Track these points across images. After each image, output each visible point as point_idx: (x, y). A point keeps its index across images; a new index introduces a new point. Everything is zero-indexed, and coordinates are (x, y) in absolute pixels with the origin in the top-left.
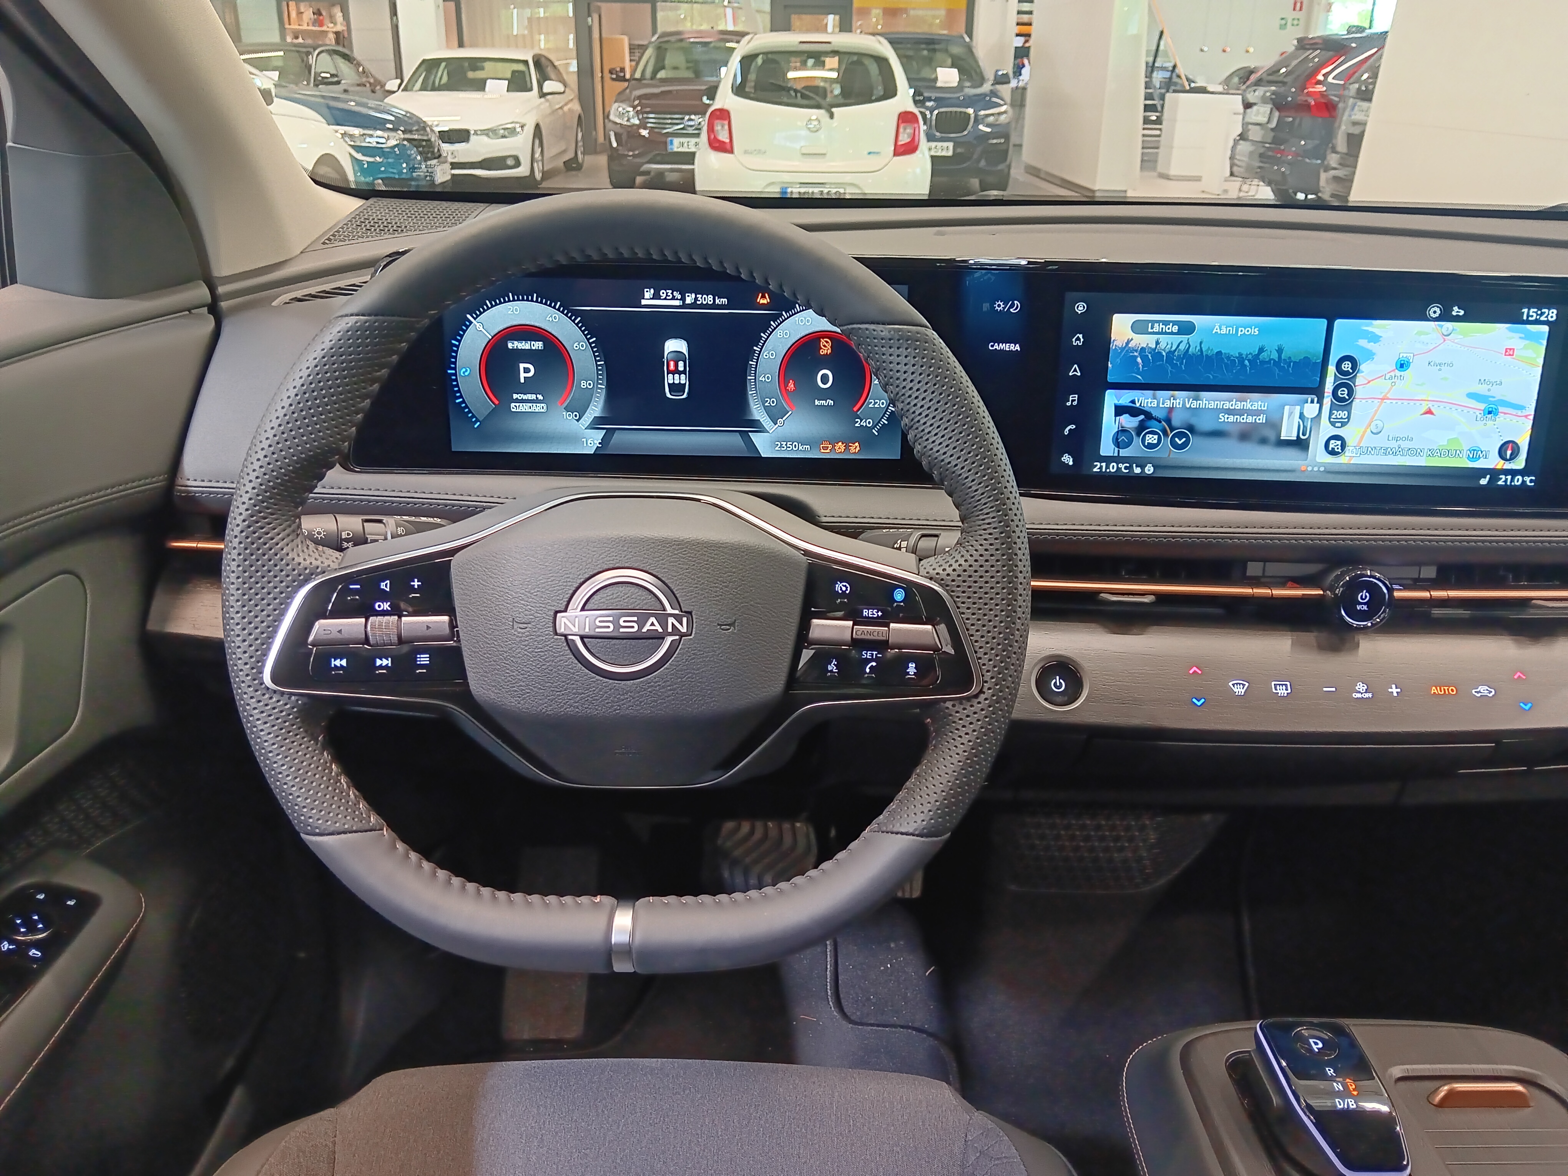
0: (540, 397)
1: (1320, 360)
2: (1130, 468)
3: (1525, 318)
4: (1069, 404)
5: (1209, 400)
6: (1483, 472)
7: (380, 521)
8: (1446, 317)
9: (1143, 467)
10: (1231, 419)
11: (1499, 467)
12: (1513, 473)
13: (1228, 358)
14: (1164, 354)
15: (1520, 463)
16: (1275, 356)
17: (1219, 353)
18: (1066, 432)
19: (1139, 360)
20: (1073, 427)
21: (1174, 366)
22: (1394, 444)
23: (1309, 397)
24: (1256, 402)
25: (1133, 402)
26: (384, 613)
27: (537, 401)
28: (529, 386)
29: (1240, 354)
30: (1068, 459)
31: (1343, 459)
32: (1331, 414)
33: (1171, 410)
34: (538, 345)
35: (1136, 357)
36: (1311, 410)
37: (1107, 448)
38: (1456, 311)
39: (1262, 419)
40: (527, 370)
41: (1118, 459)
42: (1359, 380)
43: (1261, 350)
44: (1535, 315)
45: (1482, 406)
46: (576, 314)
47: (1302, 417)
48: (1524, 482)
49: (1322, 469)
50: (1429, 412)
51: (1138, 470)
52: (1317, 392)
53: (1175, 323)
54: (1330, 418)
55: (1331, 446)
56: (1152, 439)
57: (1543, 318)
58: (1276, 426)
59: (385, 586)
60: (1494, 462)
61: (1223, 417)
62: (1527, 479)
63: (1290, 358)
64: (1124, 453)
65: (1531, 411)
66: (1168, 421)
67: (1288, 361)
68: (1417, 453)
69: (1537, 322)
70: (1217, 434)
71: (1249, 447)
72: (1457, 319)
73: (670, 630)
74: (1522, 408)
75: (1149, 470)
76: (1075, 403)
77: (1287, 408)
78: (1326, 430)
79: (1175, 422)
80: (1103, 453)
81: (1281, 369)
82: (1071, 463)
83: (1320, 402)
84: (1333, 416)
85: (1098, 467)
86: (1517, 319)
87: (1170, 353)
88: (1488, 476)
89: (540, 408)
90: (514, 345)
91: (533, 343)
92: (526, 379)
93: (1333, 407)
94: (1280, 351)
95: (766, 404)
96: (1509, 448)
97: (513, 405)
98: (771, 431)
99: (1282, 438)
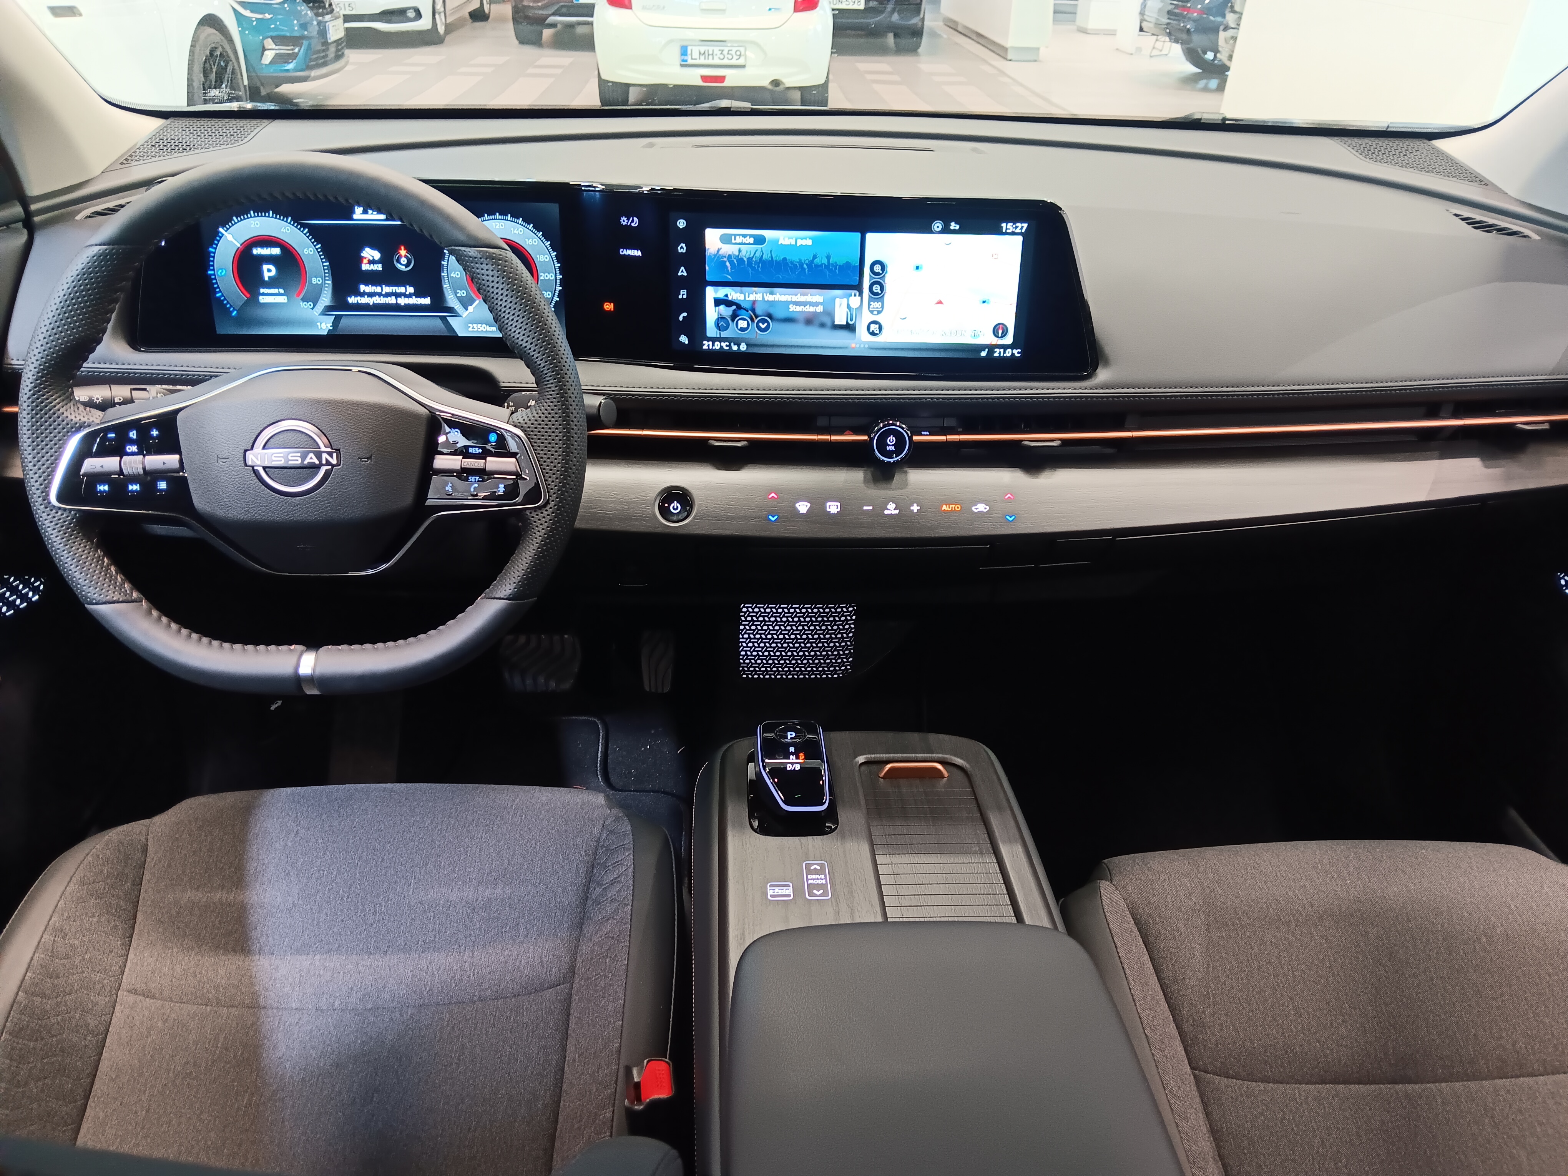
0: (282, 291)
1: (858, 264)
2: (730, 346)
3: (1004, 230)
4: (680, 297)
5: (780, 296)
6: (982, 347)
7: (145, 389)
8: (946, 230)
9: (739, 345)
10: (798, 309)
11: (994, 343)
12: (1005, 347)
13: (792, 263)
14: (745, 259)
15: (1009, 340)
16: (825, 261)
17: (785, 259)
18: (681, 318)
19: (728, 264)
20: (685, 314)
21: (753, 269)
22: (917, 327)
23: (853, 292)
24: (816, 297)
25: (727, 296)
26: (133, 454)
27: (279, 294)
28: (273, 283)
29: (800, 260)
30: (684, 339)
31: (881, 339)
32: (869, 305)
33: (754, 302)
34: (276, 251)
35: (725, 262)
36: (855, 301)
37: (711, 330)
38: (954, 226)
39: (820, 309)
40: (269, 271)
41: (721, 340)
42: (888, 279)
43: (815, 257)
44: (1011, 228)
45: (978, 298)
46: (304, 226)
47: (848, 306)
48: (1013, 354)
49: (867, 346)
50: (940, 303)
51: (735, 348)
52: (858, 288)
53: (751, 236)
54: (869, 308)
55: (872, 329)
56: (743, 324)
57: (1018, 231)
58: (830, 314)
59: (133, 435)
60: (988, 340)
61: (792, 308)
62: (1016, 352)
63: (836, 263)
64: (724, 334)
65: (1013, 300)
66: (753, 310)
67: (835, 265)
68: (933, 333)
69: (1013, 234)
70: (789, 320)
71: (813, 330)
72: (954, 232)
73: (324, 462)
74: (1005, 298)
75: (743, 347)
76: (685, 297)
77: (837, 300)
78: (866, 317)
79: (759, 311)
80: (709, 334)
81: (830, 271)
82: (687, 342)
83: (861, 294)
84: (871, 306)
85: (706, 345)
86: (998, 232)
87: (750, 259)
88: (987, 350)
89: (283, 299)
90: (257, 251)
91: (273, 249)
92: (269, 277)
93: (871, 300)
94: (828, 257)
95: (459, 295)
96: (999, 330)
97: (261, 297)
98: (464, 316)
99: (836, 323)
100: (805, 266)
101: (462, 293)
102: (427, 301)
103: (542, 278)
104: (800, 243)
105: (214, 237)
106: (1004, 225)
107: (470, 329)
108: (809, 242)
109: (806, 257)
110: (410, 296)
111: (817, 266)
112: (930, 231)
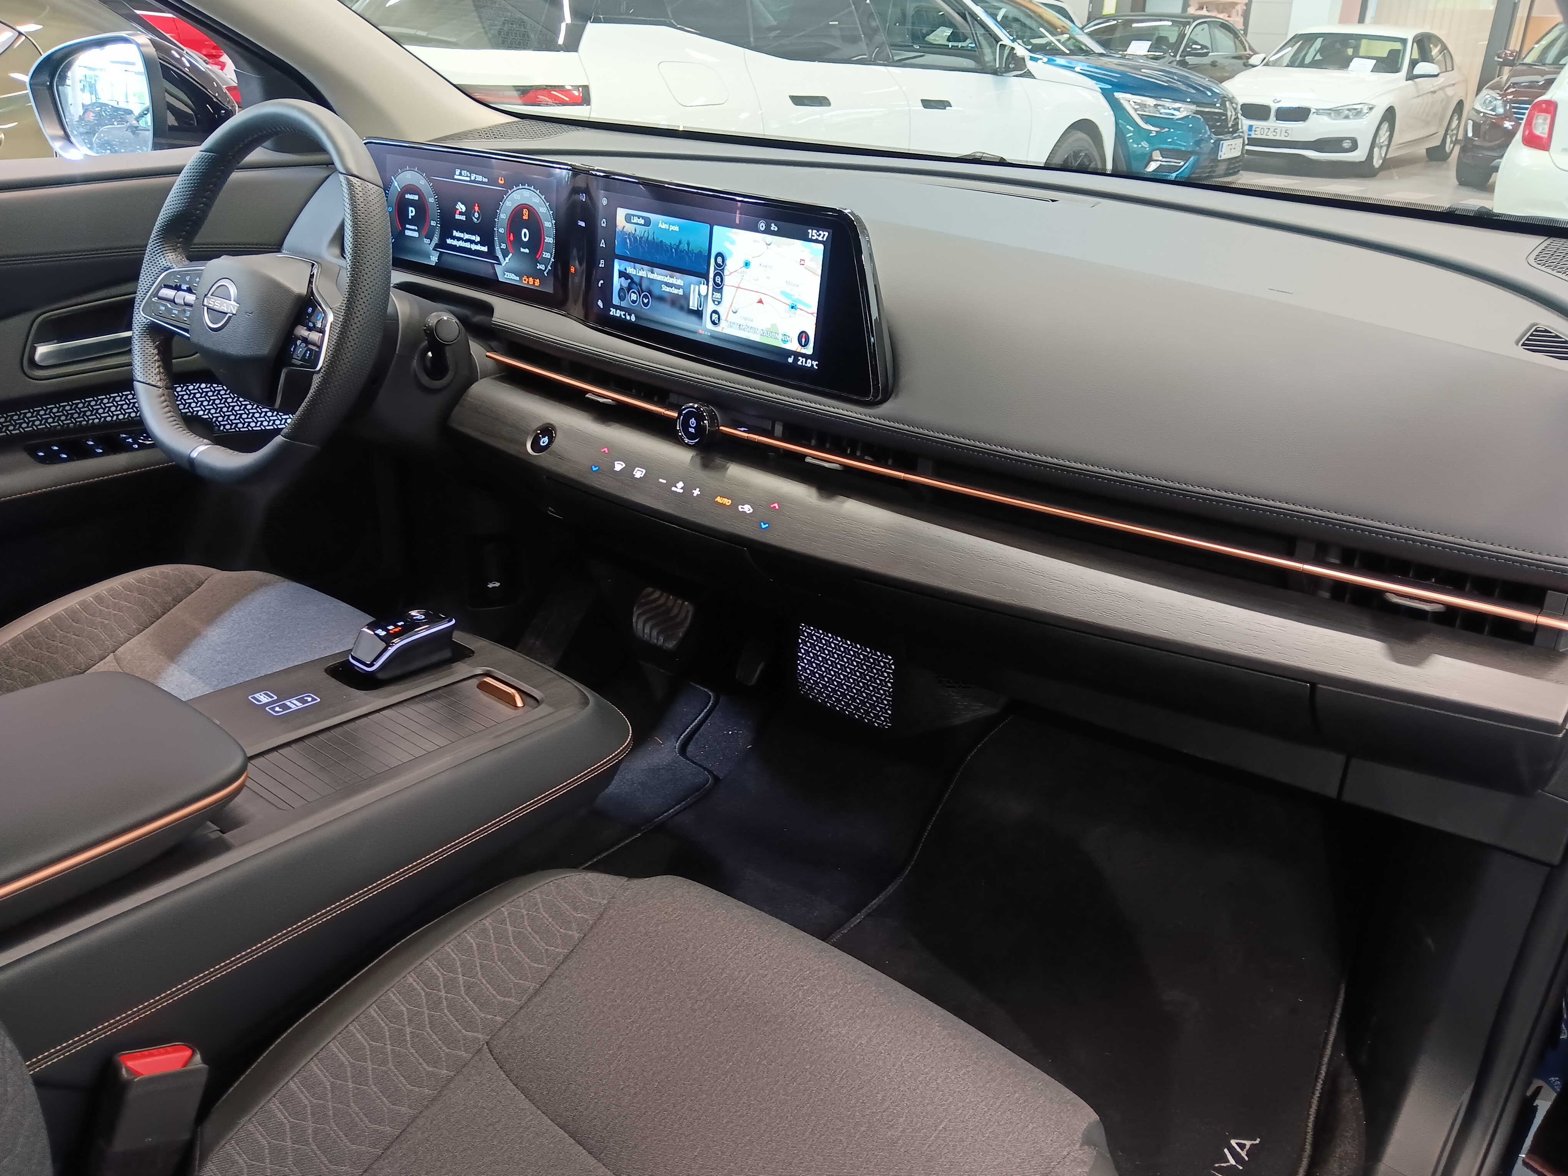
0: (416, 228)
1: (707, 254)
2: (625, 315)
3: (810, 237)
4: (601, 266)
5: (659, 275)
6: (789, 353)
8: (768, 231)
9: (630, 315)
10: (668, 289)
11: (798, 351)
12: (806, 357)
13: (665, 246)
14: (638, 238)
15: (809, 350)
16: (686, 247)
17: (662, 242)
18: (600, 285)
19: (628, 240)
20: (602, 282)
21: (642, 247)
22: (743, 322)
23: (703, 280)
24: (678, 280)
25: (626, 269)
27: (414, 230)
28: (413, 221)
29: (671, 244)
30: (600, 304)
31: (719, 329)
32: (713, 294)
33: (642, 277)
34: (416, 198)
35: (626, 238)
36: (703, 289)
37: (615, 298)
38: (774, 227)
39: (680, 292)
40: (412, 212)
41: (620, 308)
42: (726, 272)
43: (680, 242)
44: (815, 235)
45: (789, 302)
47: (699, 294)
48: (812, 365)
49: (709, 334)
50: (760, 302)
51: (628, 317)
52: (706, 276)
53: (643, 218)
54: (712, 297)
55: (713, 318)
56: (634, 297)
57: (820, 238)
58: (686, 297)
60: (793, 345)
61: (665, 288)
62: (815, 363)
63: (693, 250)
64: (622, 304)
65: (814, 309)
66: (641, 286)
67: (692, 252)
68: (753, 330)
69: (816, 241)
70: (661, 299)
71: (676, 312)
72: (774, 233)
74: (808, 306)
75: (633, 318)
76: (603, 266)
77: (692, 286)
78: (710, 306)
79: (644, 287)
80: (614, 302)
81: (689, 258)
82: (602, 307)
83: (708, 284)
84: (714, 296)
85: (613, 312)
86: (805, 238)
87: (641, 238)
88: (793, 357)
89: (416, 234)
90: (408, 196)
91: (415, 196)
92: (412, 216)
93: (714, 290)
94: (688, 244)
95: (502, 247)
96: (803, 338)
97: (406, 231)
98: (503, 265)
99: (690, 308)
100: (673, 250)
101: (503, 246)
102: (485, 249)
103: (546, 241)
104: (672, 228)
106: (810, 231)
107: (506, 276)
108: (676, 228)
109: (674, 242)
110: (476, 244)
111: (682, 251)
112: (757, 230)
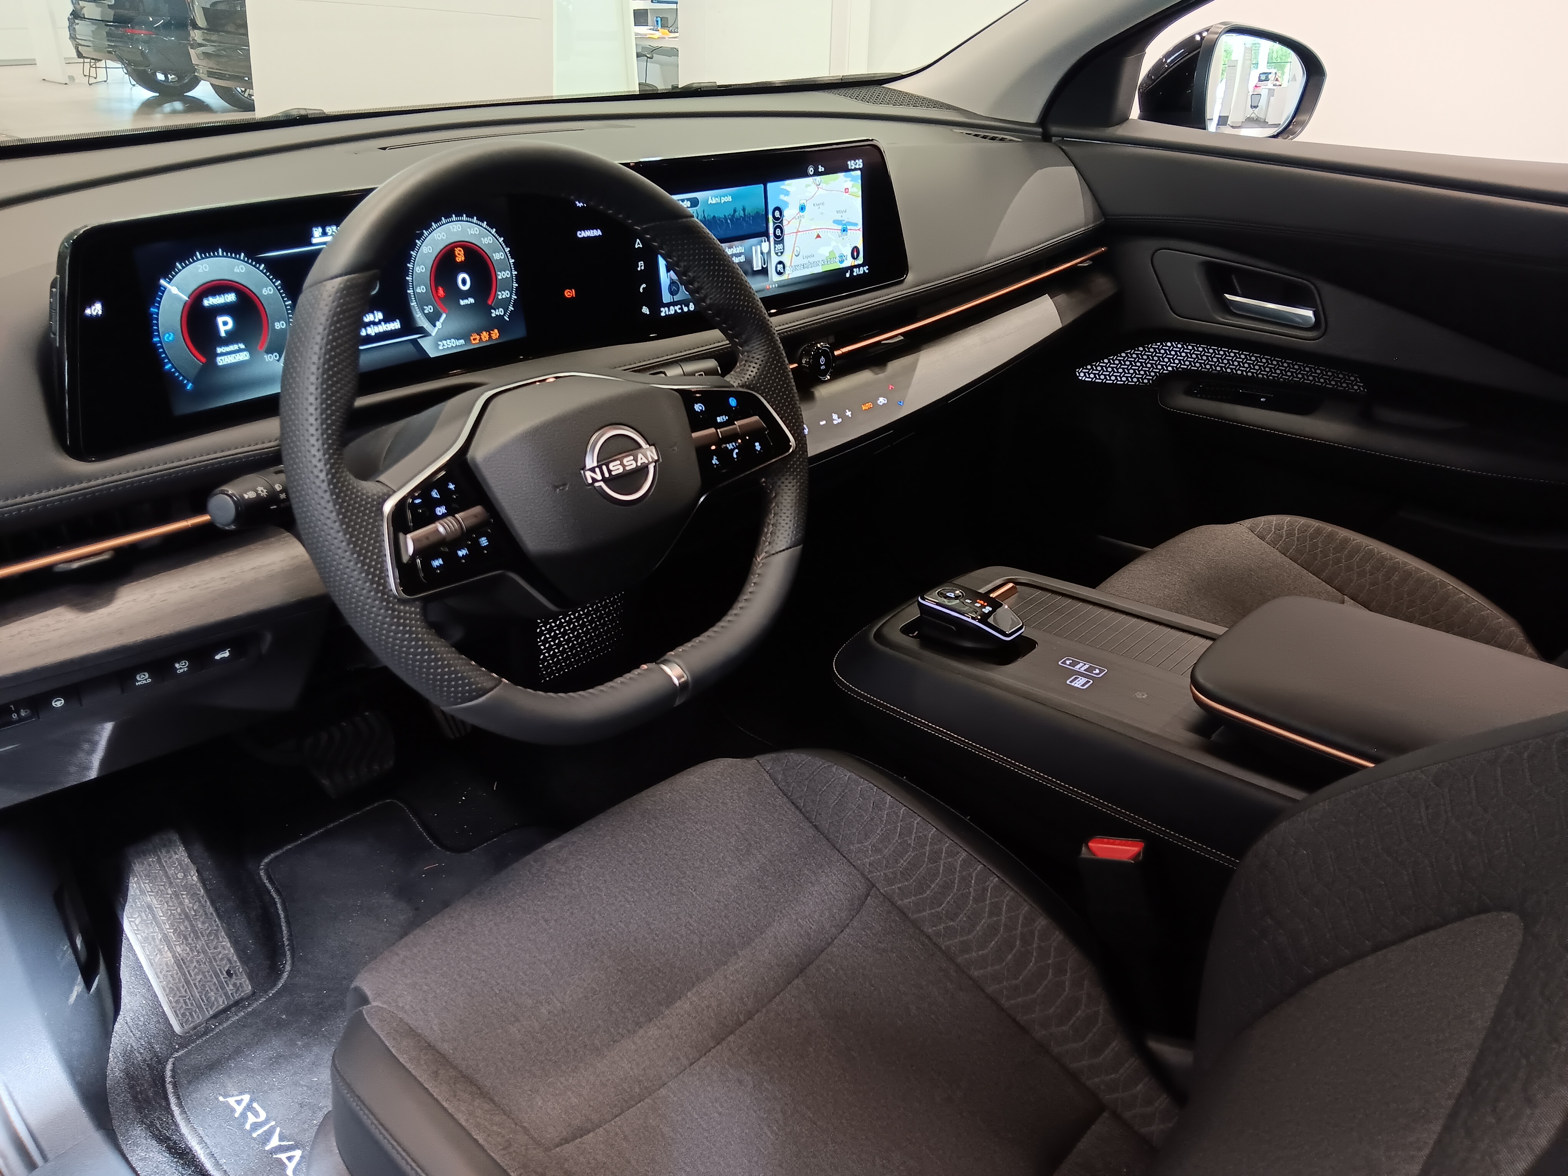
0: (242, 346)
1: (764, 213)
2: (681, 309)
3: (850, 168)
4: (639, 269)
6: (845, 270)
8: (817, 173)
9: (688, 307)
11: (853, 264)
12: (858, 266)
13: (719, 220)
15: (860, 261)
16: (742, 214)
17: (714, 217)
18: (641, 290)
20: (644, 286)
22: (806, 261)
23: (763, 238)
24: (739, 247)
27: (240, 351)
28: (232, 338)
29: (725, 216)
30: (645, 310)
31: (784, 277)
32: (775, 247)
34: (231, 298)
36: (765, 246)
37: (666, 297)
38: (820, 169)
39: (742, 259)
40: (225, 323)
41: (674, 304)
42: (785, 222)
43: (735, 211)
44: (853, 165)
45: (840, 227)
46: (260, 261)
47: (762, 253)
48: (864, 271)
49: (777, 285)
50: (818, 236)
51: (686, 309)
52: (766, 234)
53: (688, 200)
54: (775, 251)
55: (778, 269)
57: (857, 167)
58: (750, 262)
60: (849, 262)
62: (865, 269)
63: (749, 214)
64: (677, 298)
65: (860, 226)
67: (749, 216)
68: (816, 264)
69: (855, 169)
72: (821, 174)
74: (856, 224)
75: (692, 307)
76: (643, 268)
77: (754, 248)
78: (775, 259)
80: (665, 301)
81: (747, 222)
82: (648, 313)
83: (769, 240)
84: (776, 249)
85: (664, 312)
86: (846, 169)
88: (849, 271)
89: (244, 356)
90: (209, 302)
91: (226, 296)
92: (226, 332)
93: (776, 243)
94: (744, 210)
95: (426, 312)
96: (855, 251)
97: (219, 359)
98: (433, 334)
99: (755, 269)
100: (729, 221)
101: (429, 309)
102: (396, 325)
103: (500, 277)
104: (724, 200)
105: (154, 293)
106: (849, 163)
107: (441, 348)
108: (729, 199)
109: (728, 212)
110: (379, 322)
111: (737, 219)
112: (806, 175)
